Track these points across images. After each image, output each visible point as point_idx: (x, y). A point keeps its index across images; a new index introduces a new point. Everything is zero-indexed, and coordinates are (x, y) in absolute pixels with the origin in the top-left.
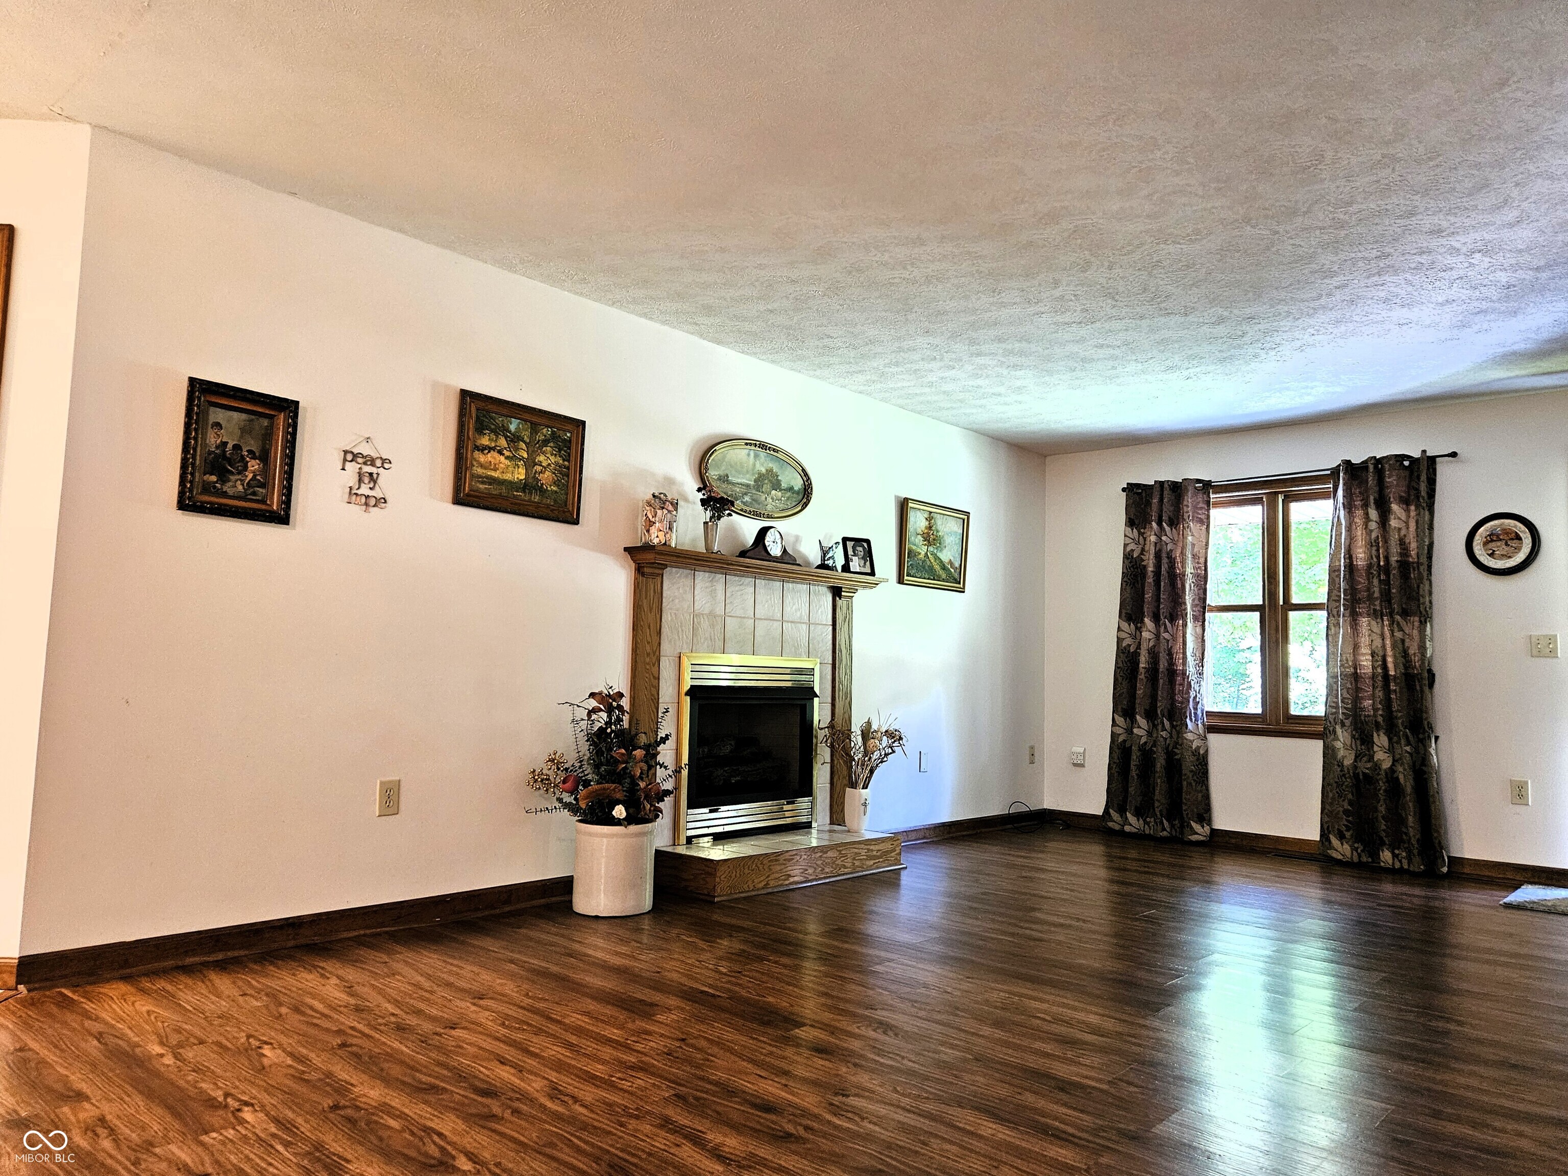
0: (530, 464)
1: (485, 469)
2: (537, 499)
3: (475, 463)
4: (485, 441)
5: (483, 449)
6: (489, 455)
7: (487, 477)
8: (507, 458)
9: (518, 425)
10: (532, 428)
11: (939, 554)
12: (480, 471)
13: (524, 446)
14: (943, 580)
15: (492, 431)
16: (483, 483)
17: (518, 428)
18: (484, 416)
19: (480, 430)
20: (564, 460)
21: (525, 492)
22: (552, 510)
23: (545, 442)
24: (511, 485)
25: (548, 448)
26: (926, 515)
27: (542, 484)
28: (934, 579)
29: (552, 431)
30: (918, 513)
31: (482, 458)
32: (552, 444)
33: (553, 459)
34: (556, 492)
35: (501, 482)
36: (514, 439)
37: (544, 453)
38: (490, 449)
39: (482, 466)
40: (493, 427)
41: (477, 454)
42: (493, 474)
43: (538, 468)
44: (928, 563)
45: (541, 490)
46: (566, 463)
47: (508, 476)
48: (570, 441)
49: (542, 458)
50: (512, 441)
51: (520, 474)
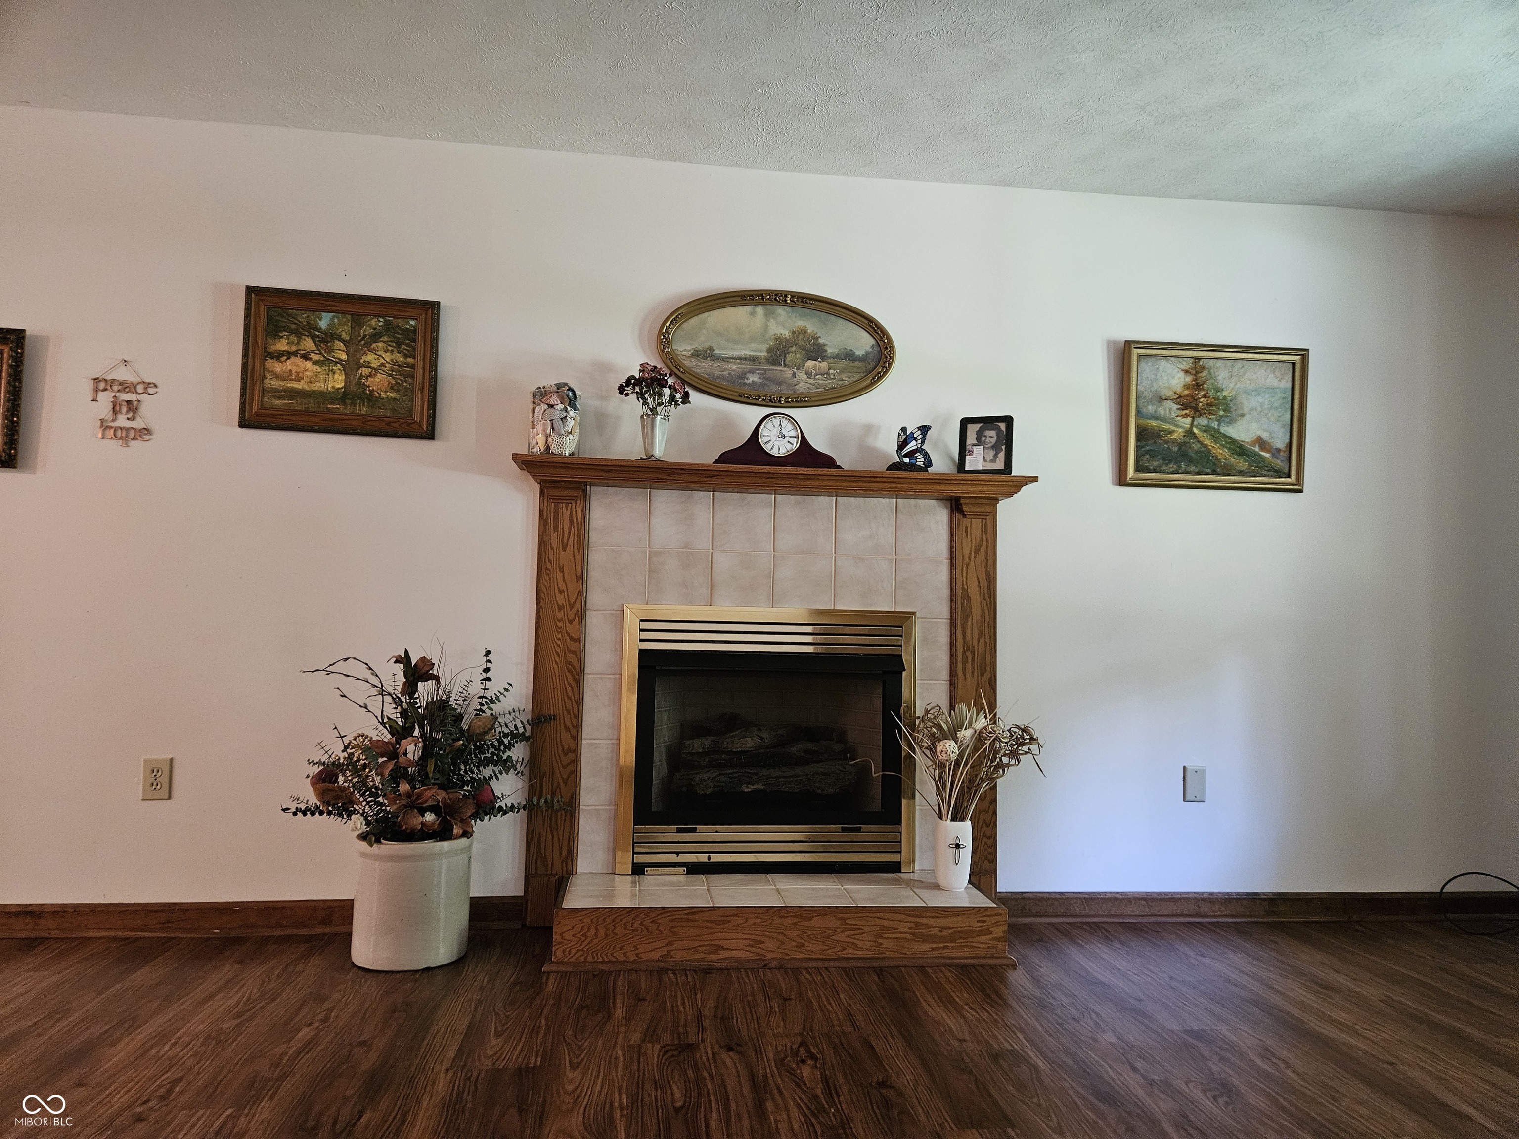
0: (351, 367)
1: (284, 380)
2: (364, 410)
3: (267, 375)
4: (282, 345)
5: (279, 356)
6: (288, 362)
7: (287, 390)
8: (316, 363)
9: (332, 319)
10: (353, 320)
11: (1224, 429)
12: (276, 383)
13: (341, 345)
14: (1241, 473)
15: (292, 332)
16: (279, 398)
17: (331, 325)
18: (279, 315)
19: (274, 332)
20: (406, 356)
21: (344, 404)
22: (388, 424)
23: (375, 337)
24: (323, 396)
25: (380, 344)
26: (1190, 363)
27: (372, 391)
28: (1214, 473)
29: (385, 321)
30: (1163, 363)
31: (278, 367)
32: (385, 338)
33: (388, 357)
34: (395, 399)
35: (311, 394)
36: (326, 339)
37: (372, 351)
38: (289, 355)
39: (277, 377)
40: (293, 326)
41: (270, 363)
42: (295, 385)
43: (365, 371)
44: (1196, 447)
45: (371, 399)
46: (410, 360)
47: (319, 386)
48: (415, 331)
49: (370, 357)
50: (323, 341)
51: (338, 381)
